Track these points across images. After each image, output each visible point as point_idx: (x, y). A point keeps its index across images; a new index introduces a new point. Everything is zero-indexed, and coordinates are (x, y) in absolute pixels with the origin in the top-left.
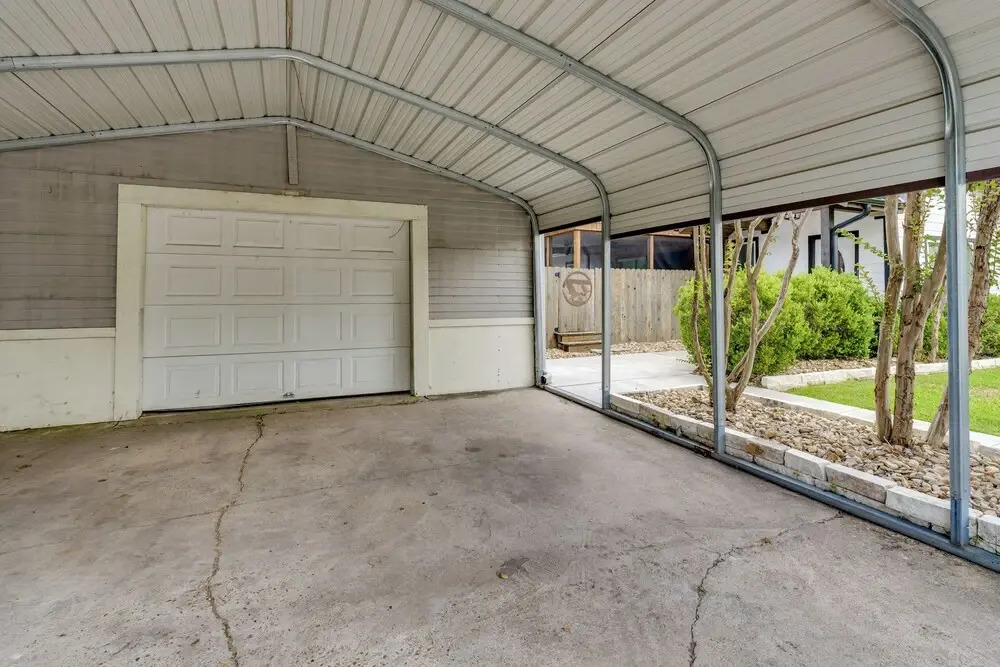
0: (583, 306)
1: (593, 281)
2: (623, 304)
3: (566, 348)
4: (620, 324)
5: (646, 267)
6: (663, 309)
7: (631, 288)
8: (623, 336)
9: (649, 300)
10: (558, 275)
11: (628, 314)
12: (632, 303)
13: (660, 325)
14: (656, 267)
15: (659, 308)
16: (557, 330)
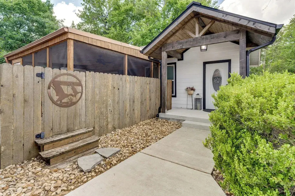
0: (73, 107)
1: (83, 84)
2: (110, 102)
3: (47, 161)
4: (107, 118)
5: (123, 73)
6: (136, 102)
7: (116, 88)
8: (110, 126)
9: (128, 97)
10: (41, 75)
11: (114, 109)
12: (117, 100)
13: (134, 114)
14: (129, 74)
15: (134, 102)
16: (39, 136)
